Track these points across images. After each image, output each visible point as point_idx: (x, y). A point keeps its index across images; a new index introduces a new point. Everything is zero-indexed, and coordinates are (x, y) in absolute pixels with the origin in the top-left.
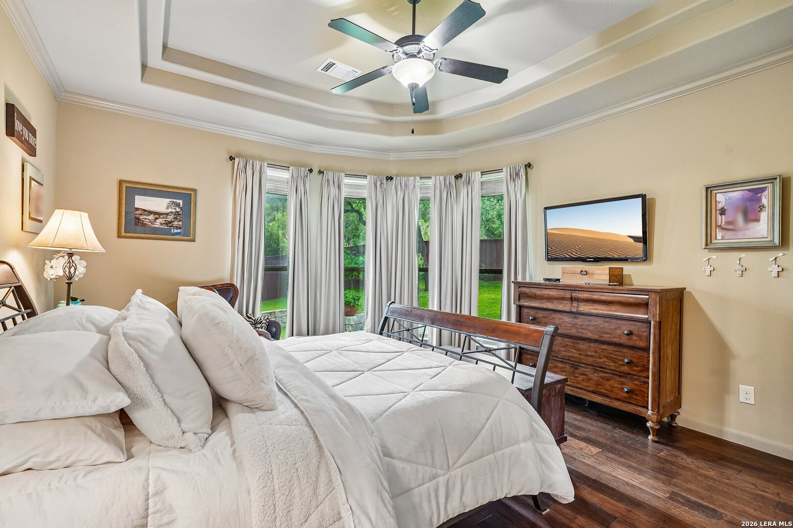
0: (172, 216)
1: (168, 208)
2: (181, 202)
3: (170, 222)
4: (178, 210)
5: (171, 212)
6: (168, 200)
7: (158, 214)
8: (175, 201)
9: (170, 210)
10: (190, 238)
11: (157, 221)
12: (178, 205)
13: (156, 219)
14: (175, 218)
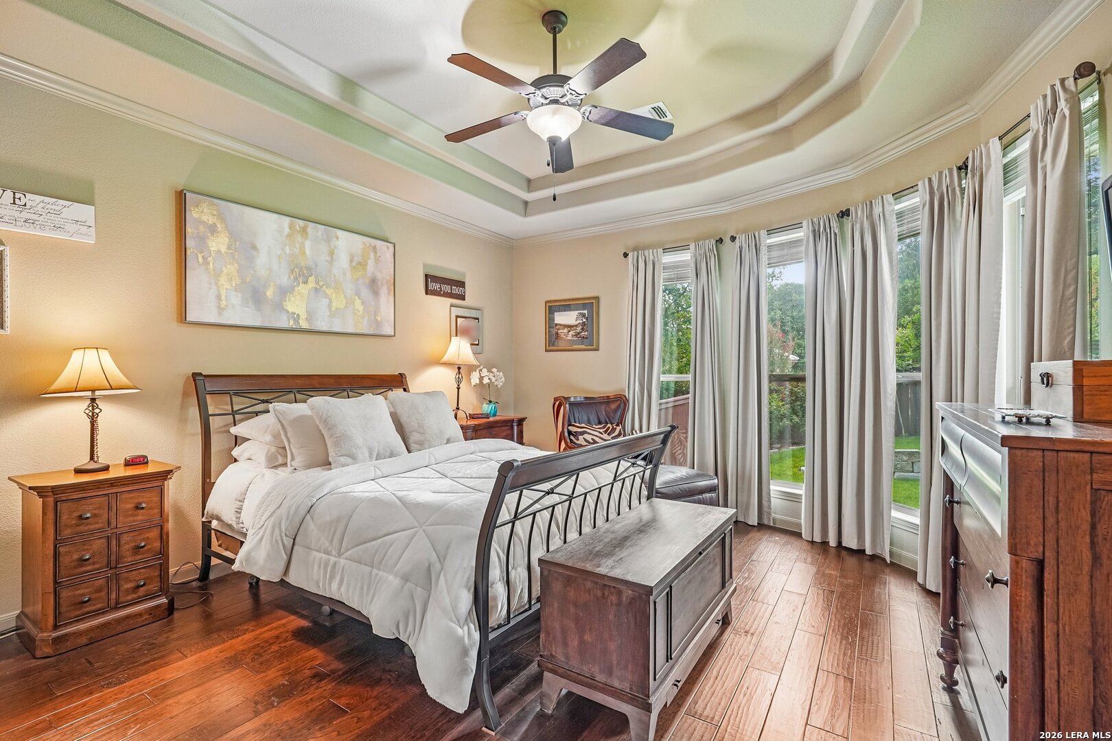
0: (581, 327)
1: (576, 320)
2: (586, 312)
3: (579, 333)
4: (584, 320)
5: (579, 323)
6: (576, 313)
7: (570, 327)
8: (582, 312)
9: (578, 322)
10: (594, 347)
11: (570, 333)
12: (584, 315)
13: (569, 331)
14: (582, 329)
